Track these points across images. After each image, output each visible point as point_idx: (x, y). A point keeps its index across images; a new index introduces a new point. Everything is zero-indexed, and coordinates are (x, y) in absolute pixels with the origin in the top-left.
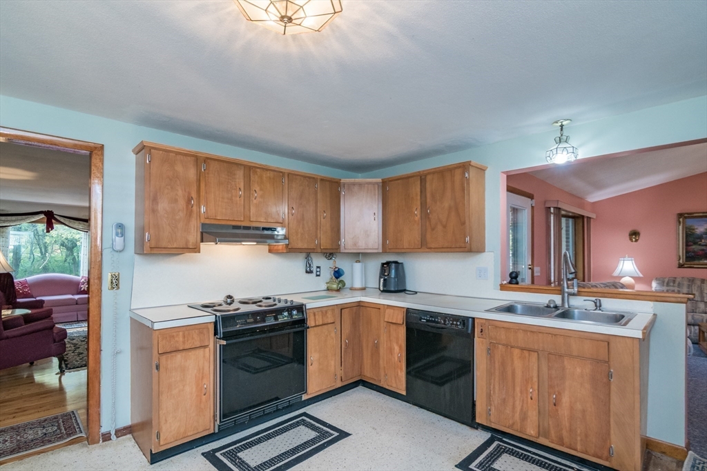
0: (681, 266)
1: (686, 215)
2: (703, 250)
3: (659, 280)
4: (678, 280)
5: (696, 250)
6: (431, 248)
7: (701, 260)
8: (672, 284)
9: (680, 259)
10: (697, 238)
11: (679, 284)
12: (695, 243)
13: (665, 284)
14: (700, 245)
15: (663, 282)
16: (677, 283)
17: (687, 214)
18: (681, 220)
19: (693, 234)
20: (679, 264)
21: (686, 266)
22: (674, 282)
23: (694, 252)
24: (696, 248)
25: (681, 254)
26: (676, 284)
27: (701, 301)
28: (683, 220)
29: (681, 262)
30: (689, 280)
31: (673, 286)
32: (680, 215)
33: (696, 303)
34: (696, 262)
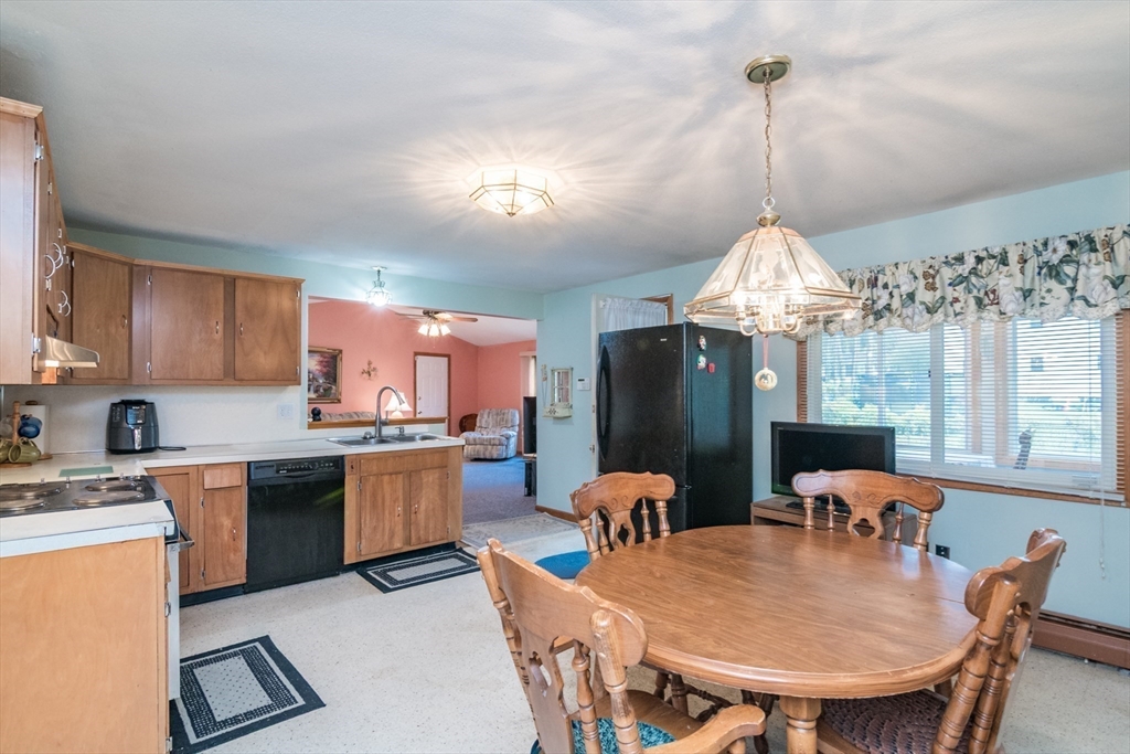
6: (242, 380)
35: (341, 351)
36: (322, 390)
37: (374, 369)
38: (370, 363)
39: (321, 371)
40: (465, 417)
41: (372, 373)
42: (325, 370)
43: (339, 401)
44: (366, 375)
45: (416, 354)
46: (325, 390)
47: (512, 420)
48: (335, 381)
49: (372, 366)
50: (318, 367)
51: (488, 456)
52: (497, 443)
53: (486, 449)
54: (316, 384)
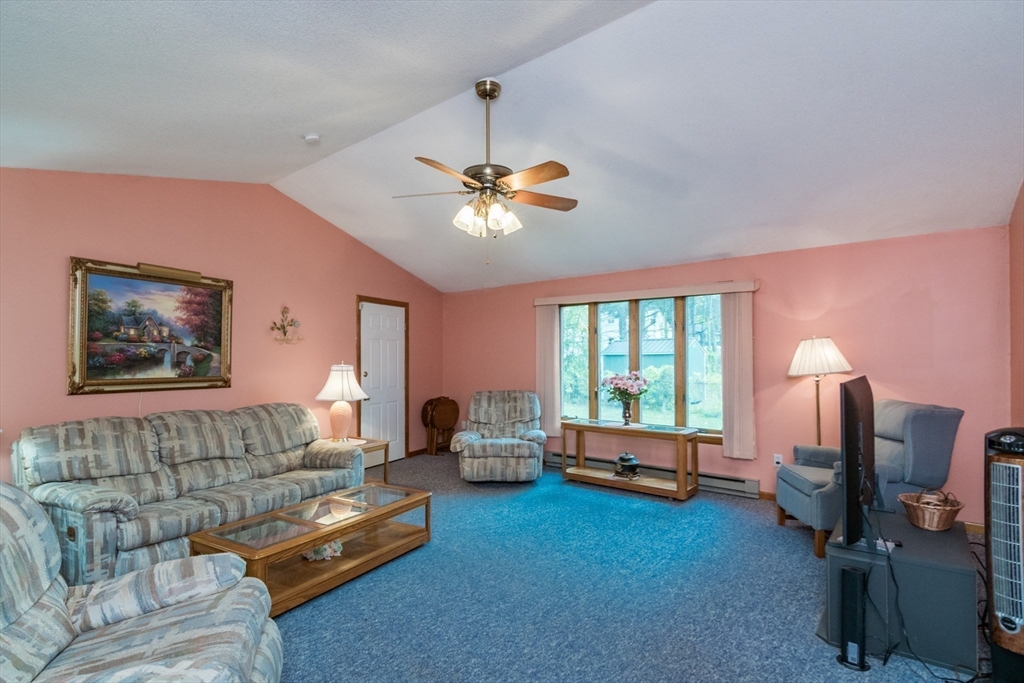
0: (75, 390)
1: (89, 265)
2: (121, 351)
3: (43, 435)
4: (89, 428)
5: (108, 349)
7: (118, 373)
8: (77, 442)
9: (74, 373)
10: (113, 323)
11: (95, 439)
12: (107, 335)
13: (62, 444)
14: (116, 338)
15: (55, 438)
16: (89, 436)
17: (93, 262)
18: (79, 274)
19: (103, 312)
20: (73, 384)
21: (87, 389)
22: (82, 434)
23: (105, 355)
24: (107, 345)
25: (77, 361)
26: (88, 441)
27: (146, 473)
28: (84, 276)
29: (77, 379)
30: (114, 426)
31: (83, 447)
32: (77, 263)
33: (136, 480)
34: (109, 378)
35: (230, 285)
36: (189, 362)
37: (292, 323)
38: (285, 311)
39: (188, 322)
40: (430, 402)
41: (289, 328)
42: (196, 320)
43: (227, 384)
44: (278, 334)
45: (362, 299)
46: (197, 361)
47: (532, 410)
48: (218, 342)
49: (290, 316)
50: (182, 314)
51: (510, 477)
52: (526, 452)
53: (507, 465)
54: (177, 348)
